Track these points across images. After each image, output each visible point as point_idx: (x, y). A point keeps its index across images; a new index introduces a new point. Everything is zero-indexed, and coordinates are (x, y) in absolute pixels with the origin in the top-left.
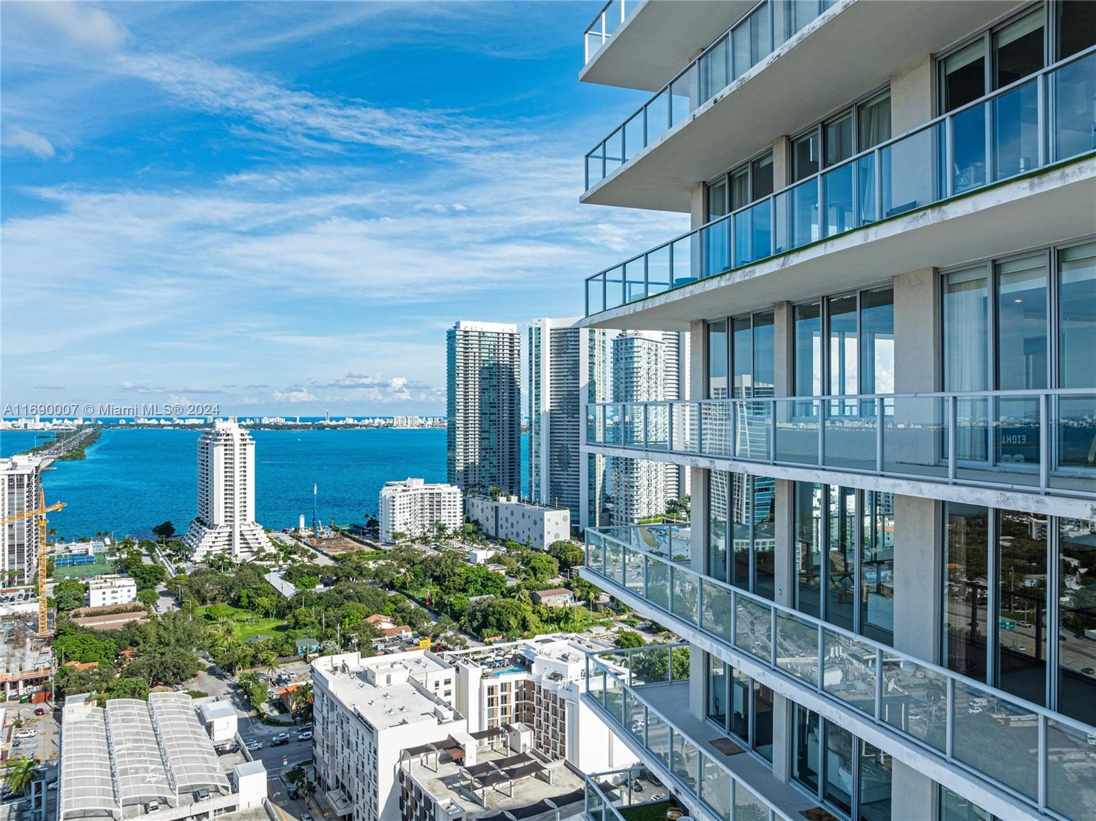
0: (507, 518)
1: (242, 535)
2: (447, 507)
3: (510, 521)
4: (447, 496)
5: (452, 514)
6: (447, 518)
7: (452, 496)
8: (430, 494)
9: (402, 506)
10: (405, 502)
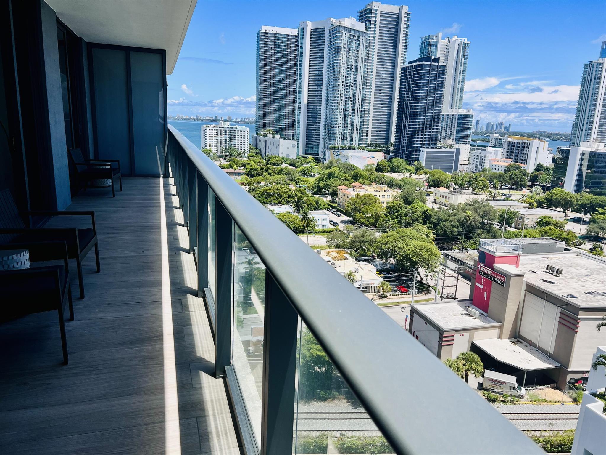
2: (240, 139)
3: (270, 149)
4: (240, 132)
6: (240, 146)
7: (242, 132)
9: (211, 136)
10: (214, 133)
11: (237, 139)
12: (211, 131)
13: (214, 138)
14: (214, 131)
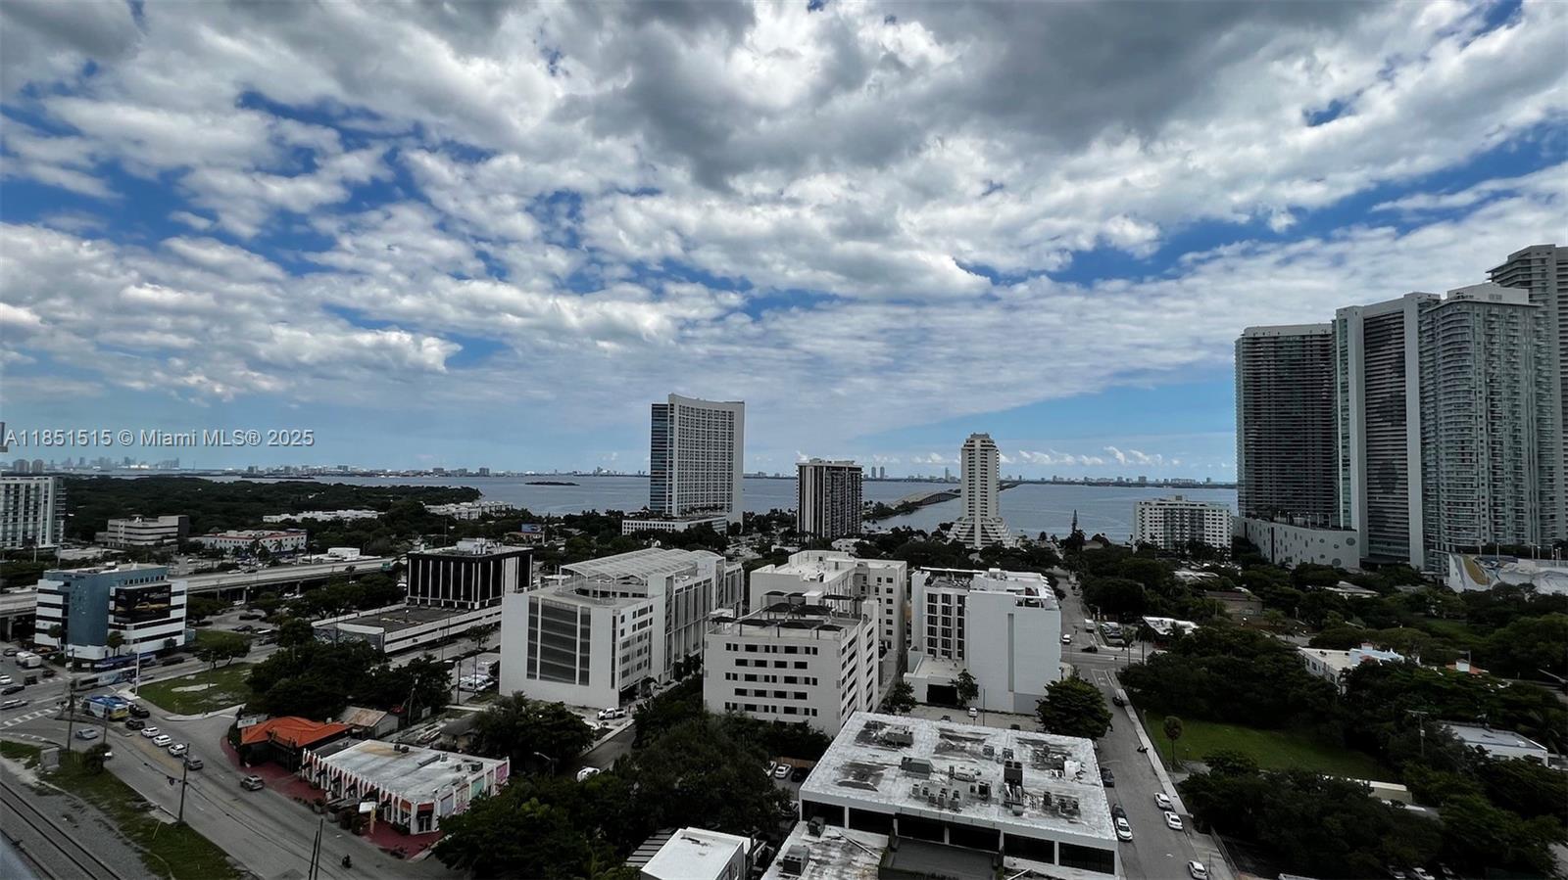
0: (1281, 541)
1: (983, 528)
2: (1211, 525)
3: (1284, 544)
4: (1211, 513)
5: (1218, 534)
6: (1211, 538)
7: (1217, 513)
8: (1192, 510)
9: (1154, 519)
10: (1158, 516)
11: (1206, 525)
12: (1153, 511)
13: (1158, 524)
14: (1158, 511)
